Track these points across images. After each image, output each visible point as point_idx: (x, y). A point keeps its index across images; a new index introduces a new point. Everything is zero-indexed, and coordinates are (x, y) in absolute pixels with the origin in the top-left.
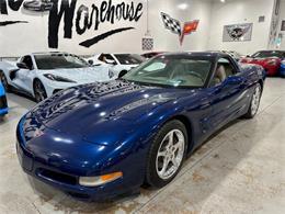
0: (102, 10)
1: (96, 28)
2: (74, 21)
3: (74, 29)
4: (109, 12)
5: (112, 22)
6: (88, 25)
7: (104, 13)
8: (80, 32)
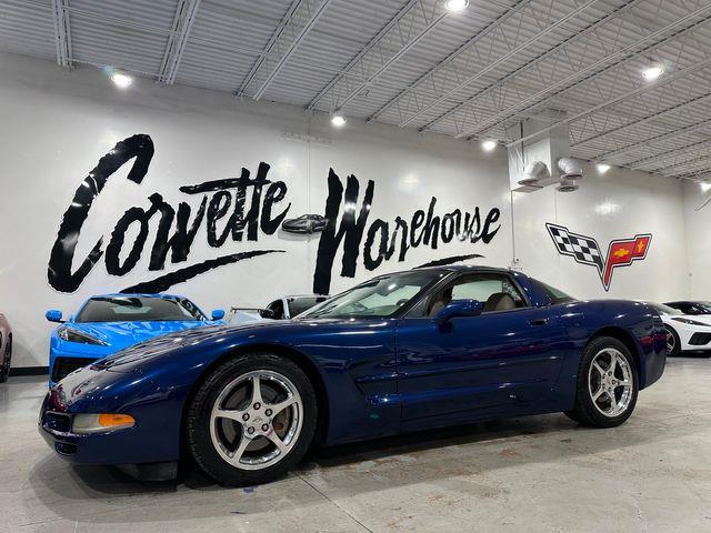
0: (415, 226)
1: (402, 258)
2: (362, 247)
3: (360, 260)
4: (427, 229)
5: (434, 246)
6: (386, 252)
7: (418, 232)
8: (370, 265)
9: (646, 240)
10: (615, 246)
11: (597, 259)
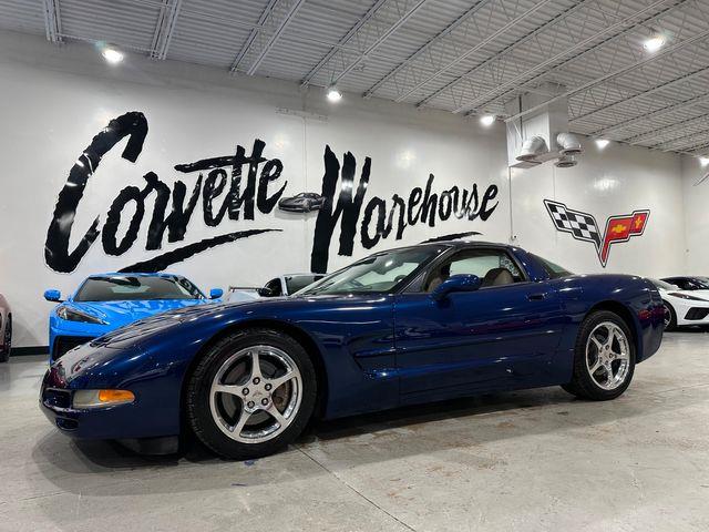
0: (412, 204)
1: (399, 236)
2: (359, 226)
3: (358, 238)
4: (425, 206)
6: (383, 231)
8: (368, 243)
9: (643, 216)
10: (613, 222)
11: (595, 236)
